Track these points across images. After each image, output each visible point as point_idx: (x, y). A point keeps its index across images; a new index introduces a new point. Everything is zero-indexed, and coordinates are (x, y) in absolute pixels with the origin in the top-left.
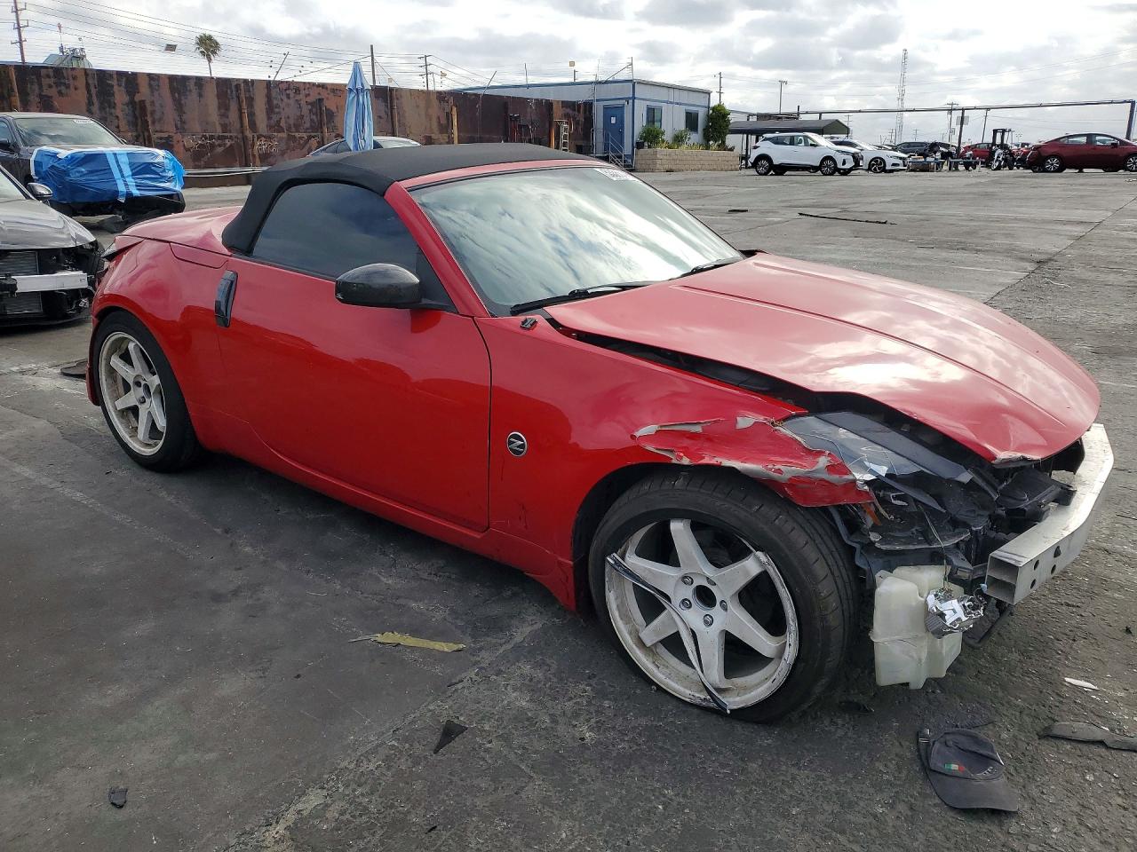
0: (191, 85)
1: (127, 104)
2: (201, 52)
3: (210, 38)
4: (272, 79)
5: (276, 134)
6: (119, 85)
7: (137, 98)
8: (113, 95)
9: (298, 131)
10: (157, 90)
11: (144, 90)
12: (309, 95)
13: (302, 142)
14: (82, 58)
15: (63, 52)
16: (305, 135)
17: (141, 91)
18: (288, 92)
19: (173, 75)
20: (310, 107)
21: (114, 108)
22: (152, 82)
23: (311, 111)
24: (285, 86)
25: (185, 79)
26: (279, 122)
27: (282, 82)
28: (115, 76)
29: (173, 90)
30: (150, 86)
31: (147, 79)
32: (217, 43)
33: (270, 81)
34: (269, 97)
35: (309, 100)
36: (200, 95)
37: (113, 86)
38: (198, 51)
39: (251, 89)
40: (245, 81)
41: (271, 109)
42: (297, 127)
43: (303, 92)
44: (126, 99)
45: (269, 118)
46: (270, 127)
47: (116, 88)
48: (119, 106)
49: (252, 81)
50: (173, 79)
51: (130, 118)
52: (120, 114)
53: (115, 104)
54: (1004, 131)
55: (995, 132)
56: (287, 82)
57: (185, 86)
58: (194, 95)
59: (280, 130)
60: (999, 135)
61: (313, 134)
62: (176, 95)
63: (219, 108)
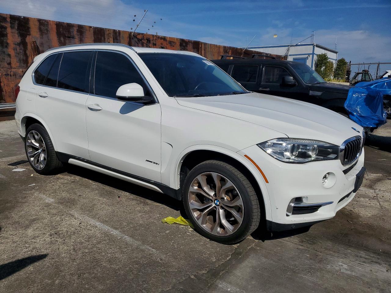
0: (75, 32)
1: (19, 44)
4: (133, 31)
6: (12, 28)
7: (28, 39)
8: (6, 35)
10: (46, 34)
17: (31, 33)
19: (59, 22)
21: (6, 47)
22: (42, 27)
25: (70, 26)
27: (139, 34)
28: (9, 20)
30: (40, 30)
31: (37, 24)
33: (131, 33)
37: (6, 28)
39: (118, 38)
43: (152, 42)
44: (18, 39)
47: (9, 30)
48: (12, 46)
49: (119, 31)
50: (59, 25)
51: (22, 57)
52: (12, 53)
53: (8, 44)
56: (142, 34)
57: (69, 32)
62: (62, 39)
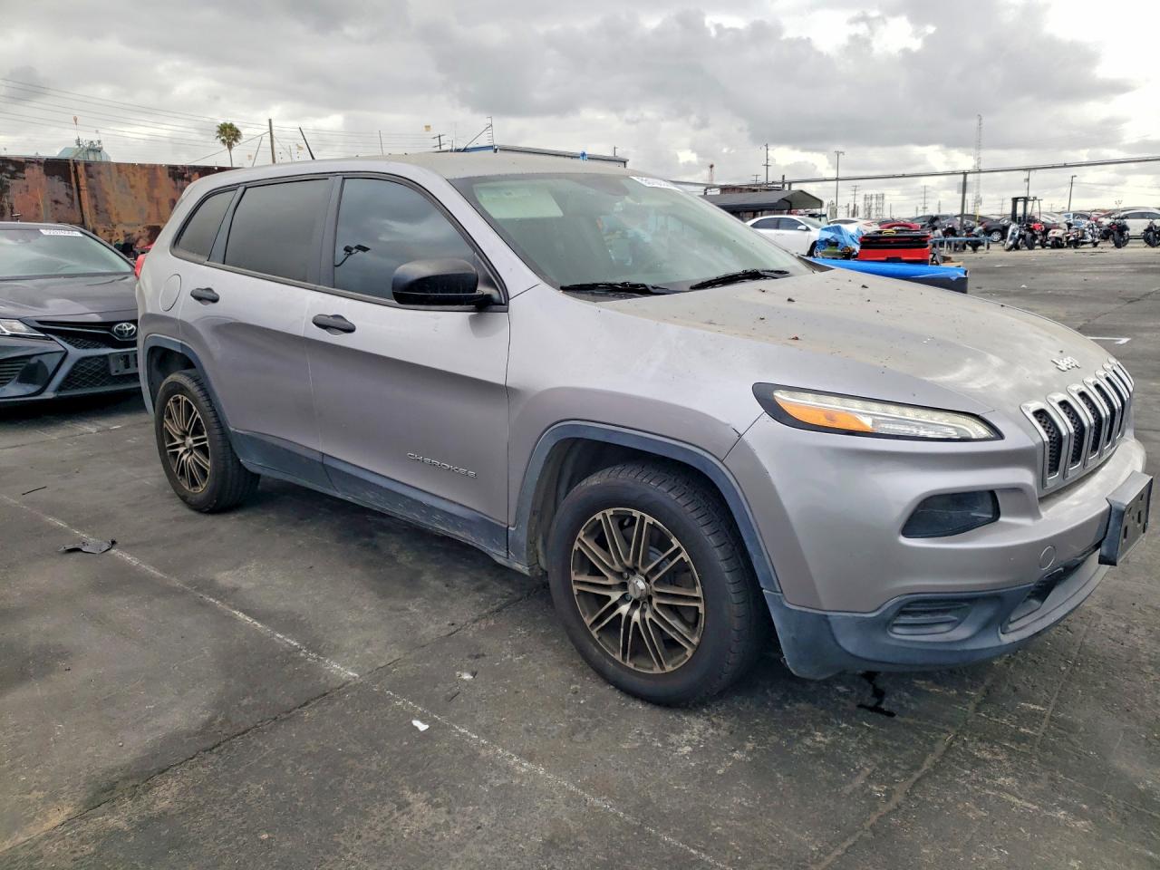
2: (223, 141)
3: (231, 126)
14: (99, 150)
15: (79, 145)
32: (238, 131)
38: (219, 140)
54: (1026, 200)
55: (1015, 200)
60: (1020, 205)
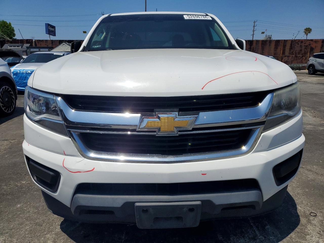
5: (291, 55)
9: (299, 54)
11: (254, 44)
12: (306, 43)
13: (299, 58)
16: (301, 56)
18: (298, 43)
20: (305, 47)
23: (305, 48)
24: (297, 41)
26: (293, 52)
29: (262, 44)
34: (291, 44)
35: (305, 45)
36: (270, 45)
40: (285, 40)
41: (291, 48)
42: (299, 53)
45: (290, 51)
46: (290, 53)
58: (268, 45)
59: (293, 54)
61: (304, 55)
63: (275, 48)
